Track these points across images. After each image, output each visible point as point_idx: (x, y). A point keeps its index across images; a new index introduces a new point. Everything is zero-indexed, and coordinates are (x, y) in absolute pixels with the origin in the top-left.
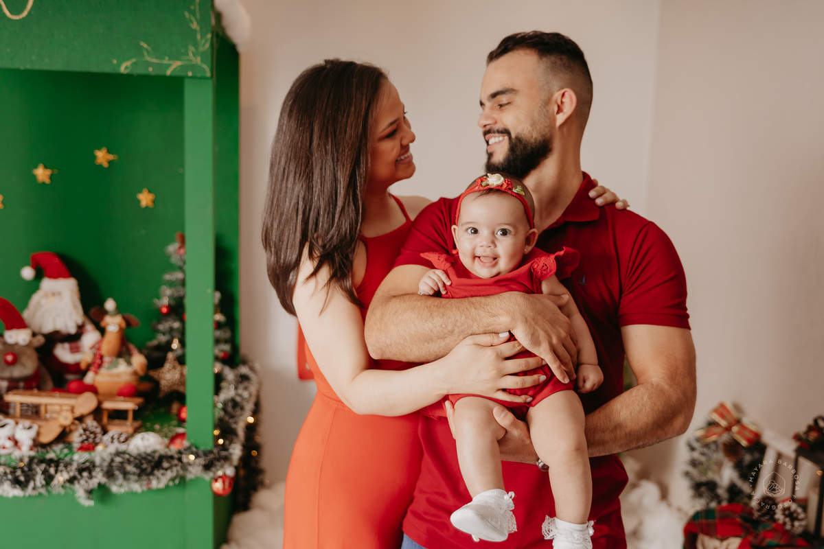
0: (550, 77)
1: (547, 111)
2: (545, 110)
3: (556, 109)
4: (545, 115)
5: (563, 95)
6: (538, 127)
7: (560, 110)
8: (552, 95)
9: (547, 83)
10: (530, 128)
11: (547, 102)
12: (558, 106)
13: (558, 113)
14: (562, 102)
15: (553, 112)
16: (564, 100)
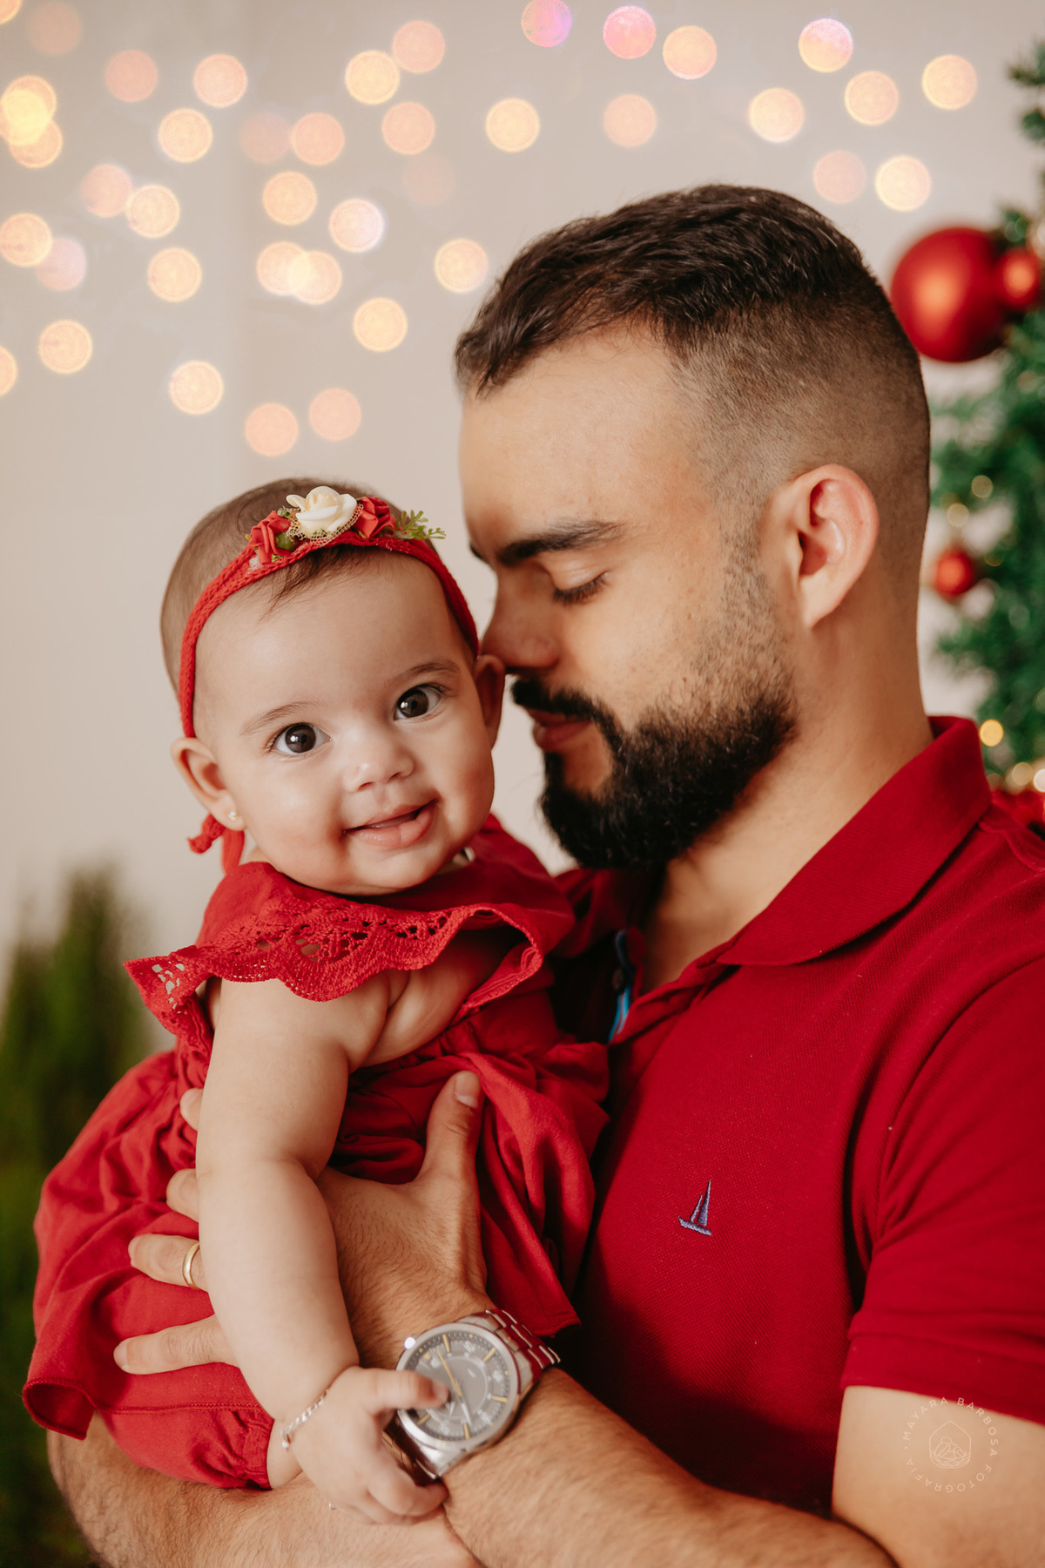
0: (743, 431)
1: (761, 581)
2: (748, 578)
3: (793, 554)
4: (752, 603)
5: (816, 493)
6: (729, 661)
7: (812, 555)
8: (767, 504)
9: (736, 460)
10: (696, 680)
11: (754, 542)
12: (803, 540)
13: (805, 570)
14: (814, 521)
15: (786, 574)
16: (821, 511)
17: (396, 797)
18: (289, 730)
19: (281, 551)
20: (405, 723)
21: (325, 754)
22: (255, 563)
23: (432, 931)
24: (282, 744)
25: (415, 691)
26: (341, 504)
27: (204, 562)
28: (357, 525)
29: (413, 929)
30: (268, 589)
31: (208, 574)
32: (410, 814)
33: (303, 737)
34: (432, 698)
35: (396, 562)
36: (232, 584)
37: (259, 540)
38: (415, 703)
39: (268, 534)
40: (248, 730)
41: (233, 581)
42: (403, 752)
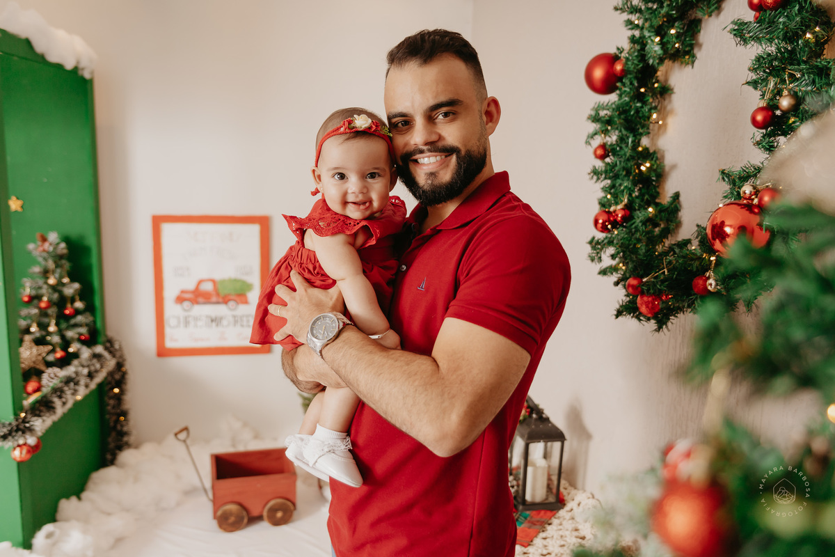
3: (485, 119)
13: (487, 123)
17: (360, 198)
18: (339, 174)
19: (349, 129)
20: (369, 180)
21: (346, 182)
22: (342, 129)
23: (355, 225)
24: (336, 177)
25: (374, 173)
26: (367, 121)
27: (331, 124)
28: (370, 128)
29: (350, 224)
30: (344, 137)
31: (331, 128)
32: (364, 203)
33: (342, 177)
34: (377, 176)
35: (377, 139)
36: (335, 133)
37: (344, 124)
38: (373, 176)
39: (347, 124)
40: (329, 170)
41: (335, 132)
42: (365, 187)
